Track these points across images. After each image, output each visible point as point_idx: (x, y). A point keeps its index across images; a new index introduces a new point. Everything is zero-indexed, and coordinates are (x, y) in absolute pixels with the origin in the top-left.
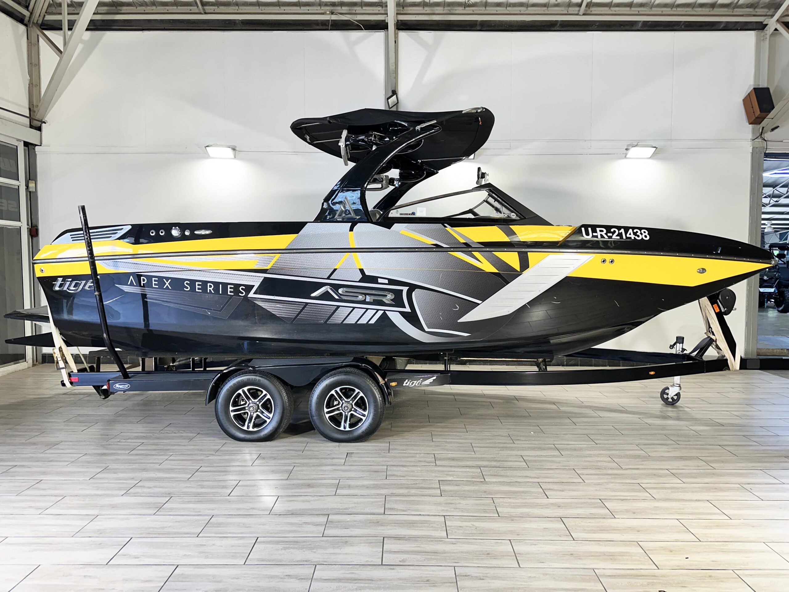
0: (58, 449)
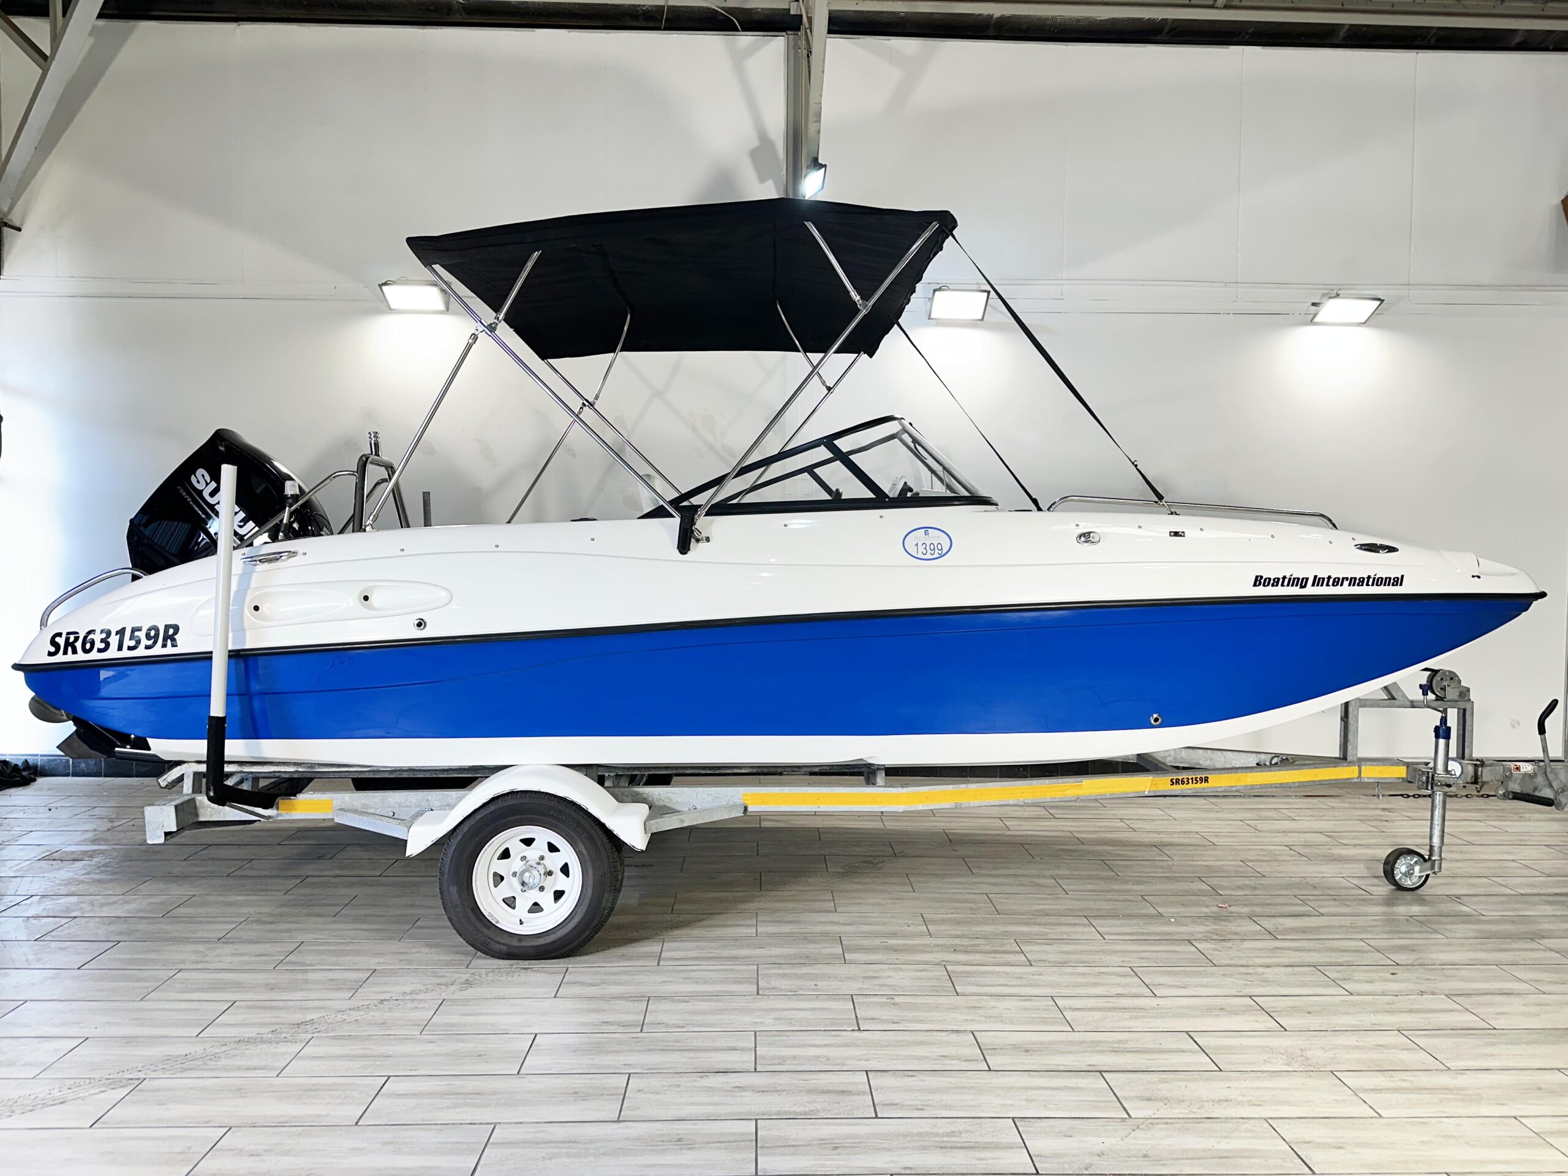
0: (15, 1024)
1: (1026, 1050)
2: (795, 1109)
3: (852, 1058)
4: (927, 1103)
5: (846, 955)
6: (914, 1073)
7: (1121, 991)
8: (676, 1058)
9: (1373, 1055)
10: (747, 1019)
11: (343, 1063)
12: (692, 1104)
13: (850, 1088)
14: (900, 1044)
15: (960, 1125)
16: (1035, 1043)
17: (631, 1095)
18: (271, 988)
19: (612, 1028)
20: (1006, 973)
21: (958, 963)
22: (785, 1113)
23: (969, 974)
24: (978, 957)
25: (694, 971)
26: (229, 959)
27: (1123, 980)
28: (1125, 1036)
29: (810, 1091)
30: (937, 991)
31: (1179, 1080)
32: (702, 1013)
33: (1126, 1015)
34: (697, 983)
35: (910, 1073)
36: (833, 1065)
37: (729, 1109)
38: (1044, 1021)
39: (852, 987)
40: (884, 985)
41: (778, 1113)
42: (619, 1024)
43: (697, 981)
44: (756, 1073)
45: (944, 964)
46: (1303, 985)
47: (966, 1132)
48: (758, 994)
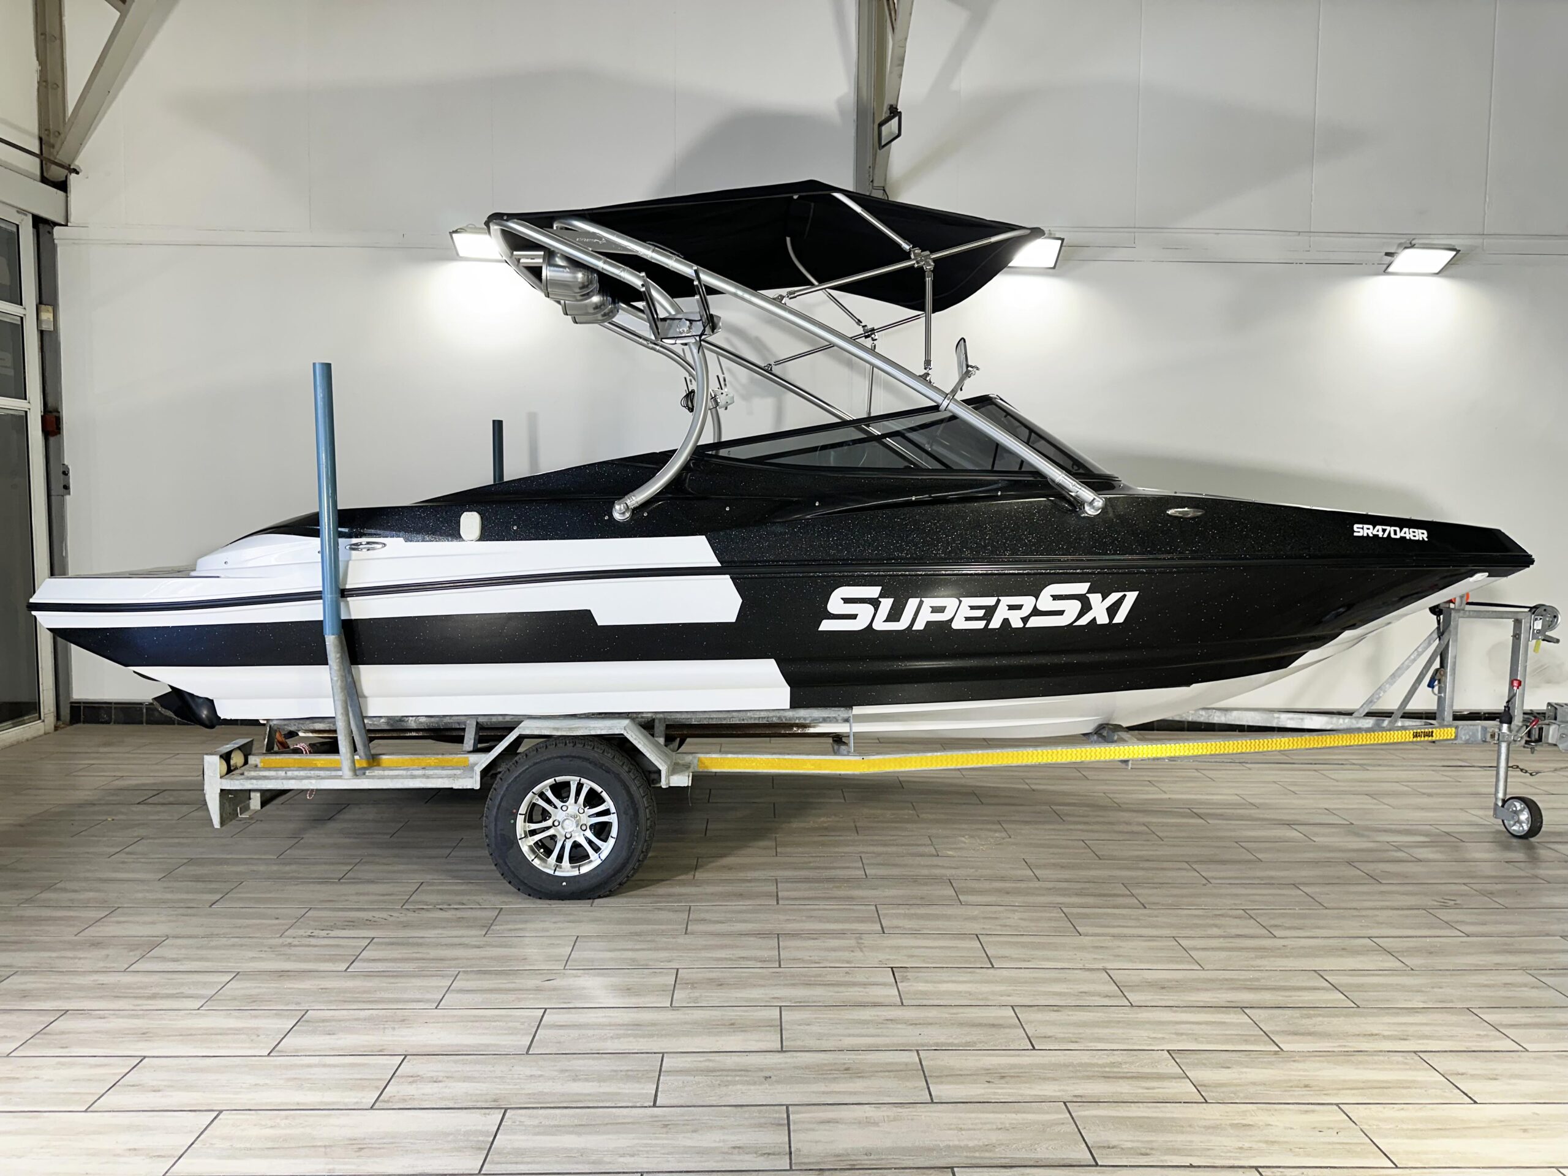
0: (163, 959)
1: (1162, 987)
2: (951, 1041)
3: (993, 993)
4: (1081, 1036)
5: (960, 897)
6: (1060, 1008)
7: (1239, 932)
8: (818, 992)
9: (1502, 993)
10: (882, 956)
11: (497, 996)
12: (849, 1036)
13: (1001, 1022)
14: (1036, 981)
15: (1117, 1058)
16: (1169, 981)
17: (788, 1027)
18: (406, 925)
19: (750, 964)
20: (1124, 915)
21: (1073, 906)
22: (943, 1044)
23: (1086, 916)
24: (1091, 900)
25: (815, 910)
26: (355, 898)
27: (1238, 921)
28: (1257, 975)
29: (961, 1024)
30: (1060, 932)
31: (1320, 1015)
32: (834, 950)
33: (1252, 955)
34: (820, 921)
35: (1055, 1008)
36: (977, 999)
37: (887, 1040)
38: (1171, 960)
39: (976, 927)
40: (1006, 926)
41: (937, 1044)
42: (756, 959)
43: (821, 920)
44: (902, 1008)
45: (1059, 907)
46: (1419, 927)
47: (1125, 1063)
48: (884, 933)
